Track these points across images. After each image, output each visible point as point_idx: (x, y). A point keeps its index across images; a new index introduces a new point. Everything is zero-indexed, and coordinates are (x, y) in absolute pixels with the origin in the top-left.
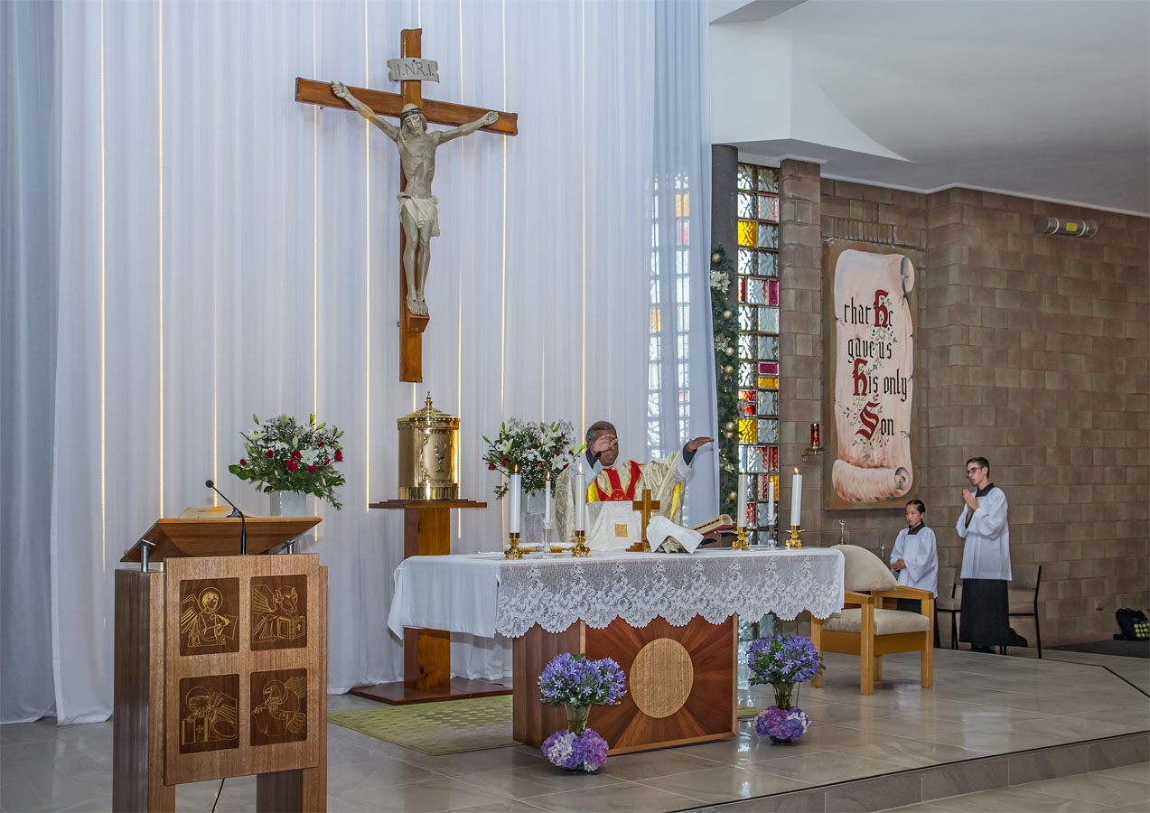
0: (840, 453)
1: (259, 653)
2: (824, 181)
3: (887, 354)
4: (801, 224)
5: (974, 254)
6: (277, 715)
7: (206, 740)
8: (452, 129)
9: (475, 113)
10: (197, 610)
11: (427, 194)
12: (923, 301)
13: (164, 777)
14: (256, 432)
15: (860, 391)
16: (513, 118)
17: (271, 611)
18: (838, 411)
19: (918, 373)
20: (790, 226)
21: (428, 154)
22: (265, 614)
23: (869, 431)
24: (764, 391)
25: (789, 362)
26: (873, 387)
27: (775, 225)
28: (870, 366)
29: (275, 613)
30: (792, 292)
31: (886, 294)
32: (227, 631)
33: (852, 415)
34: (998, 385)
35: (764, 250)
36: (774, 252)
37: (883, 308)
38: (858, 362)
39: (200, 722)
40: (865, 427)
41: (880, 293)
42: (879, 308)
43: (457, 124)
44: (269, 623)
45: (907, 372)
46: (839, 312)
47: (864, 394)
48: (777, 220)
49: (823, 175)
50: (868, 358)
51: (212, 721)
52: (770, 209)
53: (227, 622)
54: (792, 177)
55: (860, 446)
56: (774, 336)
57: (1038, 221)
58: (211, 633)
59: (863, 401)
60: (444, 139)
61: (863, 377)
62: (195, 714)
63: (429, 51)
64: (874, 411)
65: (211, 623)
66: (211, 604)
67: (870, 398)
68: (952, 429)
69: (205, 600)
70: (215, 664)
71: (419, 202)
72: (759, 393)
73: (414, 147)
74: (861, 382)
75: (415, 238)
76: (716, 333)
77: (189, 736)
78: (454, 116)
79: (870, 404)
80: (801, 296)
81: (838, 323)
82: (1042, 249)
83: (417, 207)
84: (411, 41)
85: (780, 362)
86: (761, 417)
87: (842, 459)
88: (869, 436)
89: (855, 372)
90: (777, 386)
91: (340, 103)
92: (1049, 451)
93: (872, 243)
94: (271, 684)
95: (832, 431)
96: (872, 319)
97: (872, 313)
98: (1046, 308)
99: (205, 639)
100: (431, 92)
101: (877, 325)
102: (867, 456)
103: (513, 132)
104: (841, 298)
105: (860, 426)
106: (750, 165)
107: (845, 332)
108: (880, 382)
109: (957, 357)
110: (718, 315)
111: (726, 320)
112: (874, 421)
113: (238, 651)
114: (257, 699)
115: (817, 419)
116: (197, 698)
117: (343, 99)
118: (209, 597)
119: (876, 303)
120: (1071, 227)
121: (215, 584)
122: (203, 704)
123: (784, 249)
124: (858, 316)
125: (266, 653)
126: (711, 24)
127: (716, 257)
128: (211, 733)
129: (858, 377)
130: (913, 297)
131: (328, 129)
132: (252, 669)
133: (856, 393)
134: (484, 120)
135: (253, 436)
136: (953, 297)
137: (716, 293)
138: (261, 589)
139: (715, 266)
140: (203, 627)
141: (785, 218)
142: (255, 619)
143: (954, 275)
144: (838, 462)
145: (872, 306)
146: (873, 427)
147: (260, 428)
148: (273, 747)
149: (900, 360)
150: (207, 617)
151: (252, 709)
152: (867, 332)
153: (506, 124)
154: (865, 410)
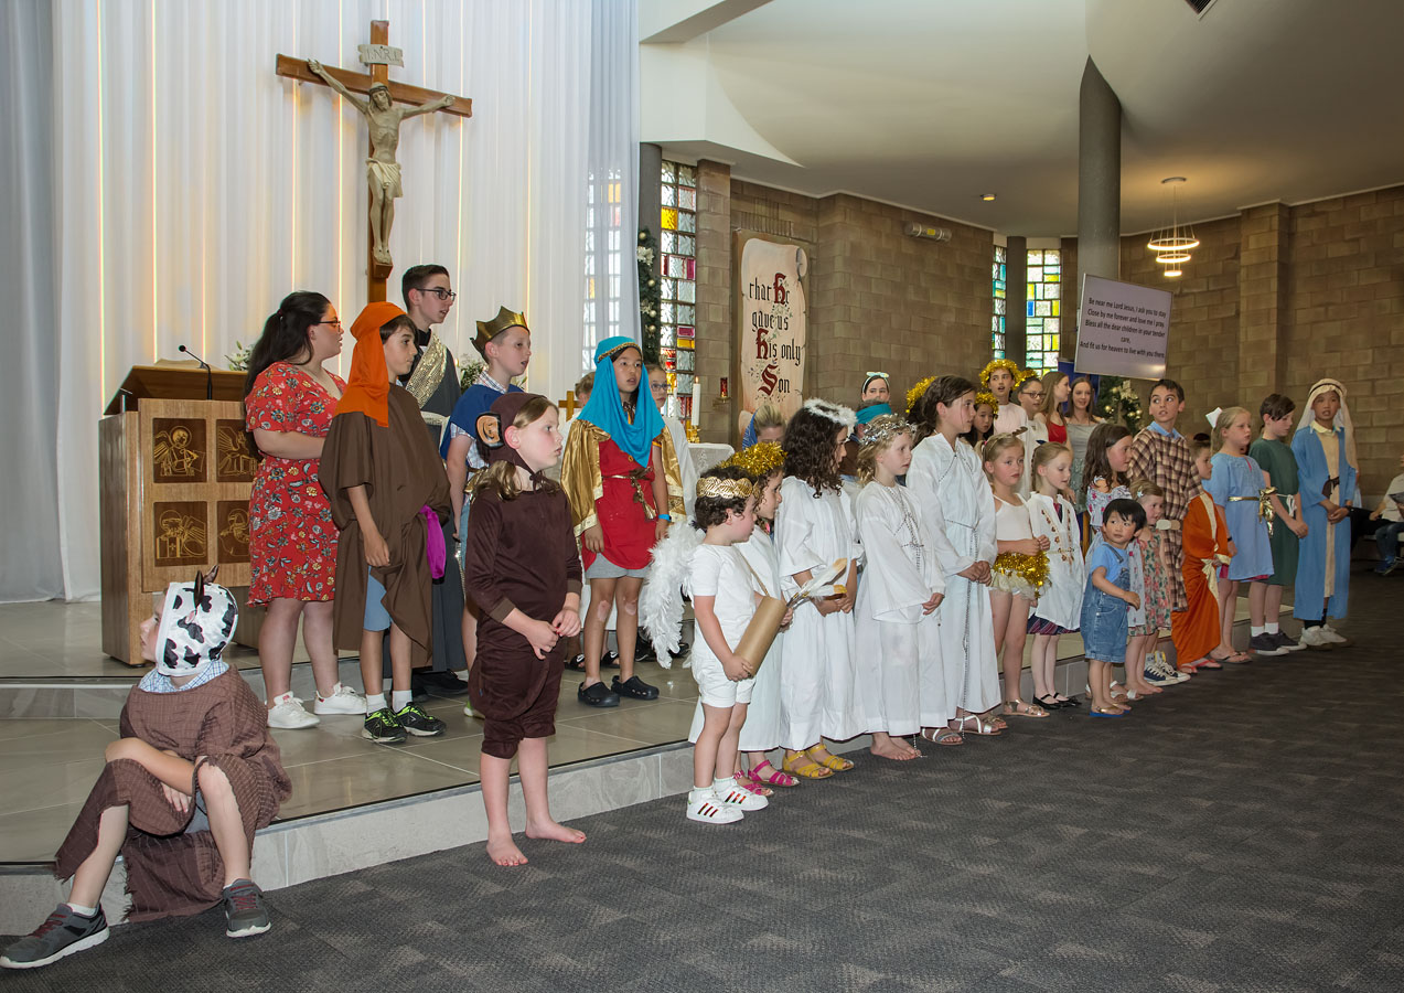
0: (745, 405)
1: (224, 484)
2: (733, 182)
3: (784, 326)
4: (715, 214)
5: (855, 248)
6: (241, 539)
7: (178, 556)
8: (415, 108)
10: (170, 445)
11: (392, 160)
12: (813, 283)
13: (142, 586)
14: (238, 355)
15: (762, 355)
16: (468, 102)
17: (234, 449)
18: (744, 370)
19: (810, 343)
20: (704, 214)
21: (393, 126)
22: (229, 452)
23: (769, 388)
24: (682, 350)
25: (703, 326)
26: (773, 352)
27: (692, 213)
28: (770, 334)
29: (238, 452)
30: (706, 269)
31: (784, 277)
32: (195, 464)
33: (755, 375)
34: (873, 355)
35: (684, 234)
36: (691, 235)
37: (782, 288)
38: (760, 331)
39: (173, 541)
40: (765, 385)
41: (779, 276)
42: (778, 288)
43: (418, 104)
44: (233, 459)
45: (800, 342)
46: (745, 289)
47: (765, 357)
48: (694, 209)
49: (733, 176)
50: (769, 329)
51: (183, 541)
52: (688, 200)
53: (195, 456)
54: (707, 174)
56: (691, 305)
57: (904, 225)
58: (181, 465)
59: (764, 364)
60: (407, 116)
61: (764, 344)
62: (168, 534)
63: (394, 40)
64: (773, 372)
65: (181, 457)
66: (181, 440)
67: (770, 361)
68: (836, 389)
69: (175, 437)
70: (185, 493)
71: (384, 166)
72: (678, 352)
73: (380, 119)
74: (762, 348)
75: (381, 197)
76: (642, 299)
77: (163, 552)
78: (416, 98)
79: (770, 366)
80: (713, 273)
81: (744, 298)
82: (908, 248)
83: (382, 171)
84: (379, 33)
85: (695, 327)
86: (680, 372)
87: (747, 410)
88: (769, 393)
89: (758, 339)
90: (693, 346)
91: (316, 79)
93: (773, 234)
94: (235, 512)
95: (739, 388)
96: (772, 297)
97: (772, 291)
98: (911, 296)
99: (175, 470)
100: (397, 75)
101: (776, 302)
103: (467, 115)
104: (746, 279)
105: (761, 383)
106: (672, 163)
107: (750, 306)
108: (779, 349)
109: (840, 330)
110: (643, 283)
111: (650, 288)
112: (773, 381)
113: (205, 481)
114: (223, 524)
115: (726, 375)
116: (170, 520)
117: (318, 75)
118: (179, 434)
119: (776, 284)
120: (931, 232)
121: (185, 424)
122: (174, 525)
123: (700, 233)
124: (761, 294)
125: (230, 485)
126: (641, 43)
127: (643, 235)
128: (183, 550)
129: (760, 343)
130: (806, 281)
131: (306, 101)
132: (218, 498)
133: (759, 357)
134: (442, 102)
135: (235, 358)
136: (837, 282)
137: (642, 265)
138: (225, 431)
139: (642, 243)
140: (174, 460)
141: (700, 208)
142: (221, 455)
143: (839, 264)
144: (743, 413)
145: (772, 286)
146: (772, 386)
147: (242, 352)
148: (239, 565)
149: (793, 332)
150: (177, 451)
151: (219, 532)
152: (768, 307)
153: (458, 108)
154: (766, 370)
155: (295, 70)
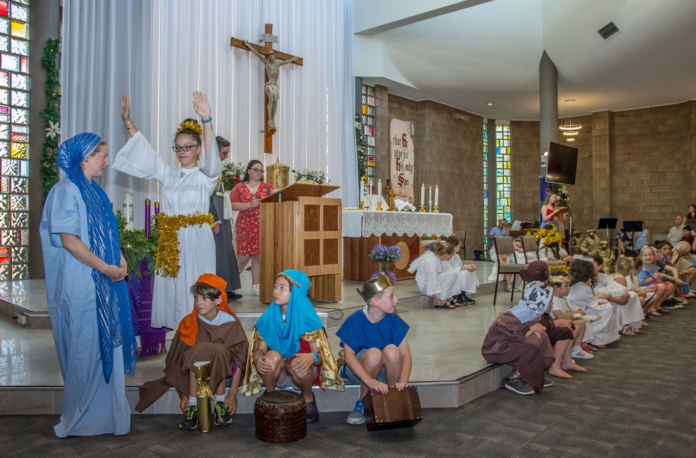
0: (393, 191)
2: (389, 95)
3: (406, 157)
4: (382, 108)
5: (434, 123)
8: (283, 62)
9: (290, 57)
10: (309, 216)
11: (276, 84)
12: (418, 138)
16: (301, 59)
18: (392, 175)
19: (416, 164)
20: (379, 108)
21: (277, 69)
24: (370, 166)
25: (379, 156)
26: (402, 168)
27: (373, 107)
28: (401, 160)
30: (379, 132)
31: (406, 135)
33: (396, 178)
34: (441, 170)
35: (370, 116)
36: (373, 117)
37: (405, 140)
38: (398, 159)
40: (400, 182)
41: (404, 135)
42: (404, 140)
43: (284, 60)
45: (412, 164)
46: (392, 140)
47: (399, 170)
48: (374, 105)
49: (389, 92)
50: (400, 158)
52: (371, 101)
53: (317, 220)
54: (379, 91)
55: (398, 189)
56: (373, 147)
57: (451, 114)
58: (312, 224)
59: (399, 173)
60: (281, 65)
61: (399, 164)
62: (308, 252)
63: (274, 33)
64: (402, 176)
65: (312, 220)
66: (312, 214)
67: (401, 172)
69: (311, 212)
71: (274, 86)
73: (272, 66)
74: (398, 166)
75: (273, 100)
76: (357, 144)
78: (283, 57)
79: (401, 174)
80: (382, 133)
81: (391, 144)
82: (453, 124)
83: (273, 88)
84: (269, 28)
85: (375, 156)
86: (369, 176)
88: (401, 185)
89: (397, 162)
90: (374, 165)
92: (456, 194)
93: (402, 117)
95: (390, 183)
96: (402, 144)
97: (402, 141)
98: (454, 145)
101: (403, 146)
102: (401, 192)
103: (301, 65)
104: (392, 136)
105: (398, 181)
106: (366, 85)
107: (394, 148)
108: (404, 166)
109: (428, 159)
110: (358, 138)
111: (361, 140)
112: (402, 180)
114: (325, 248)
117: (247, 47)
119: (403, 138)
120: (462, 117)
123: (377, 116)
124: (398, 143)
126: (355, 34)
127: (357, 117)
129: (398, 164)
130: (414, 137)
132: (323, 237)
133: (397, 170)
134: (292, 59)
136: (427, 138)
137: (357, 130)
139: (357, 120)
140: (310, 222)
141: (377, 105)
142: (324, 220)
143: (428, 130)
145: (401, 139)
146: (402, 182)
148: (330, 265)
149: (409, 160)
151: (324, 252)
152: (400, 148)
153: (299, 62)
154: (400, 176)
155: (238, 44)
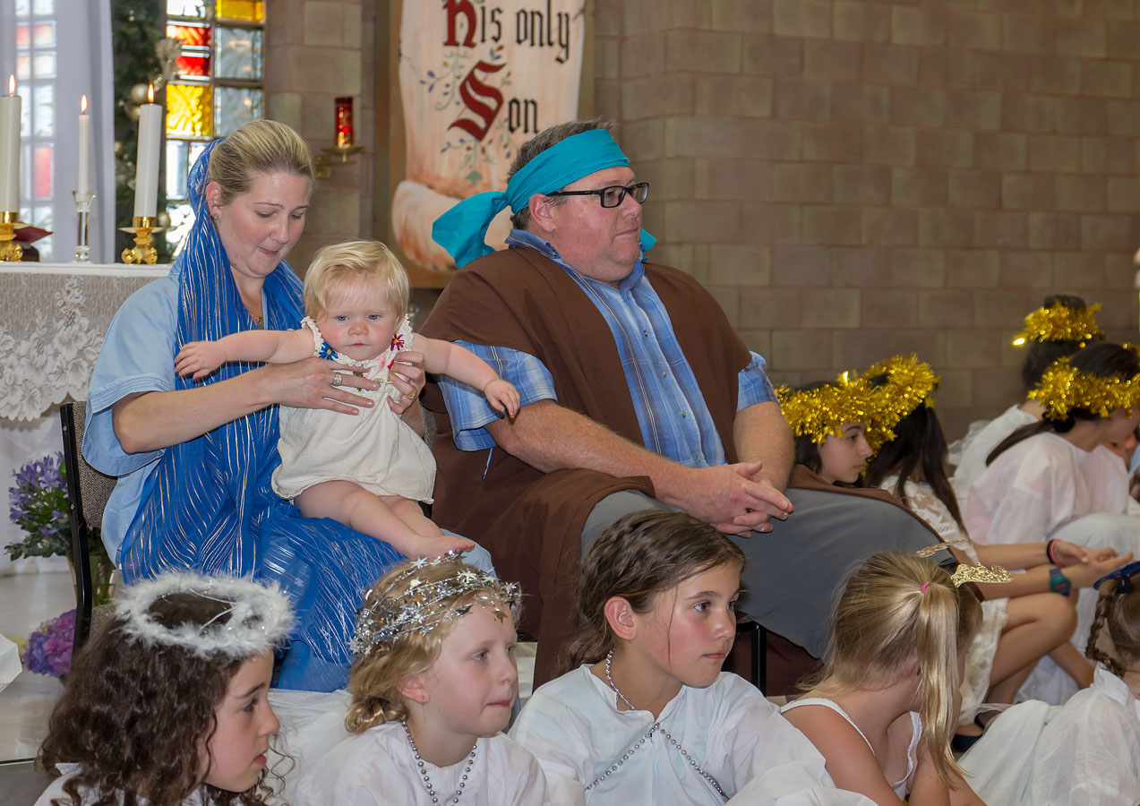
0: (411, 167)
15: (461, 35)
18: (408, 78)
19: (600, 4)
23: (481, 122)
24: (229, 26)
26: (492, 30)
33: (440, 88)
34: (780, 30)
40: (470, 115)
47: (469, 43)
55: (459, 155)
59: (466, 60)
61: (466, 7)
64: (492, 80)
67: (482, 52)
68: (671, 122)
72: (219, 32)
74: (461, 17)
79: (483, 66)
86: (223, 83)
87: (417, 179)
88: (479, 134)
90: (261, 17)
92: (899, 175)
95: (393, 120)
102: (475, 176)
105: (458, 110)
108: (508, 21)
112: (491, 102)
115: (353, 87)
129: (454, 7)
133: (451, 41)
144: (405, 187)
146: (489, 115)
154: (471, 77)
